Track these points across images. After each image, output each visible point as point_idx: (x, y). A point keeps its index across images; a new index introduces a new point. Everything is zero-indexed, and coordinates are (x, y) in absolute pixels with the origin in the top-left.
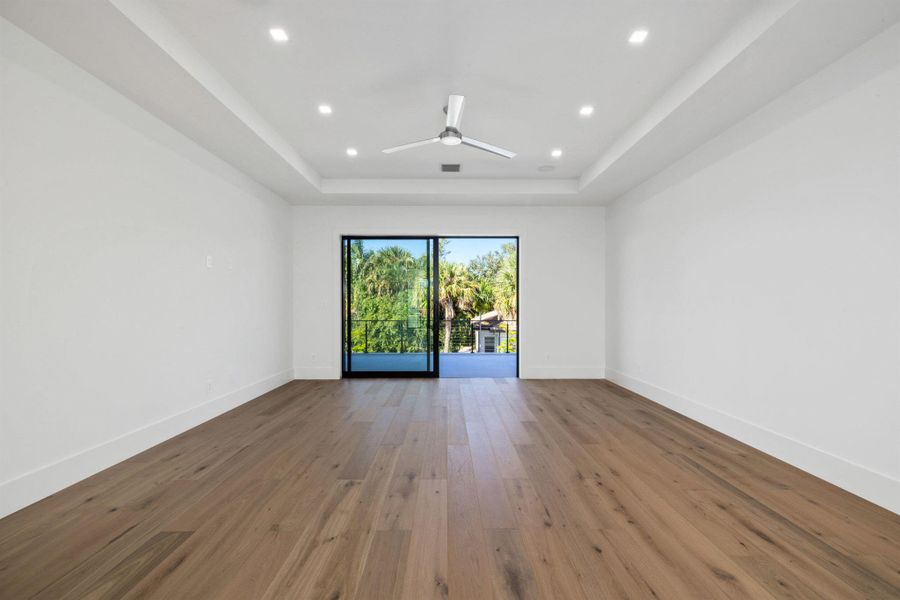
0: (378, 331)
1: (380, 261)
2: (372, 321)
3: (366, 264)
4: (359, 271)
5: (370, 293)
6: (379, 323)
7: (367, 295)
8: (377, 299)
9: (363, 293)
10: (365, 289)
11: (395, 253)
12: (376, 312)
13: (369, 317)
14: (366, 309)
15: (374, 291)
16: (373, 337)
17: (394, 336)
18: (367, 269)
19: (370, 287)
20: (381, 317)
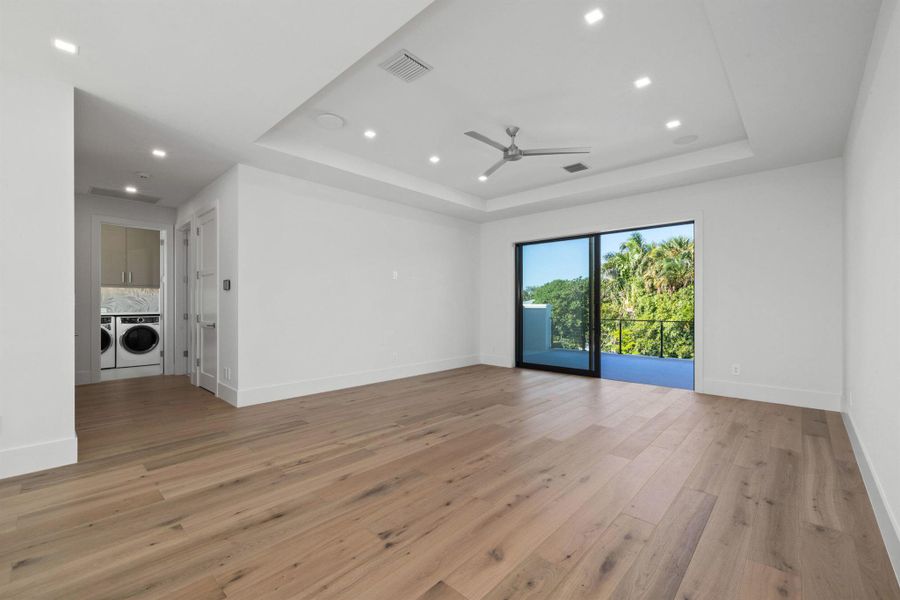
0: (655, 333)
1: (659, 255)
2: (649, 321)
3: (645, 259)
4: (636, 268)
5: (648, 290)
6: (656, 324)
7: (644, 293)
8: (656, 297)
9: (641, 290)
10: (643, 286)
11: (680, 245)
12: (654, 310)
13: (645, 316)
14: (643, 308)
15: (653, 288)
16: (649, 338)
17: (675, 339)
18: (646, 264)
19: (648, 284)
20: (659, 315)
